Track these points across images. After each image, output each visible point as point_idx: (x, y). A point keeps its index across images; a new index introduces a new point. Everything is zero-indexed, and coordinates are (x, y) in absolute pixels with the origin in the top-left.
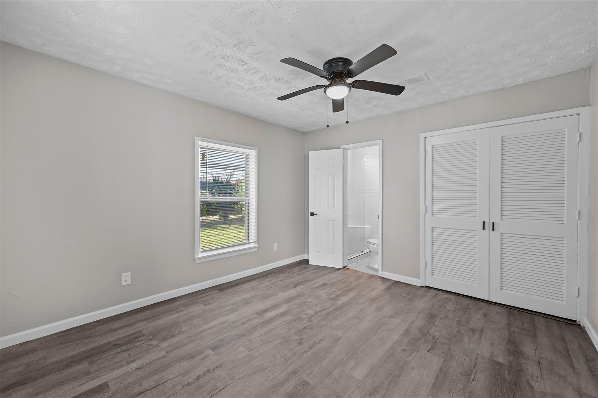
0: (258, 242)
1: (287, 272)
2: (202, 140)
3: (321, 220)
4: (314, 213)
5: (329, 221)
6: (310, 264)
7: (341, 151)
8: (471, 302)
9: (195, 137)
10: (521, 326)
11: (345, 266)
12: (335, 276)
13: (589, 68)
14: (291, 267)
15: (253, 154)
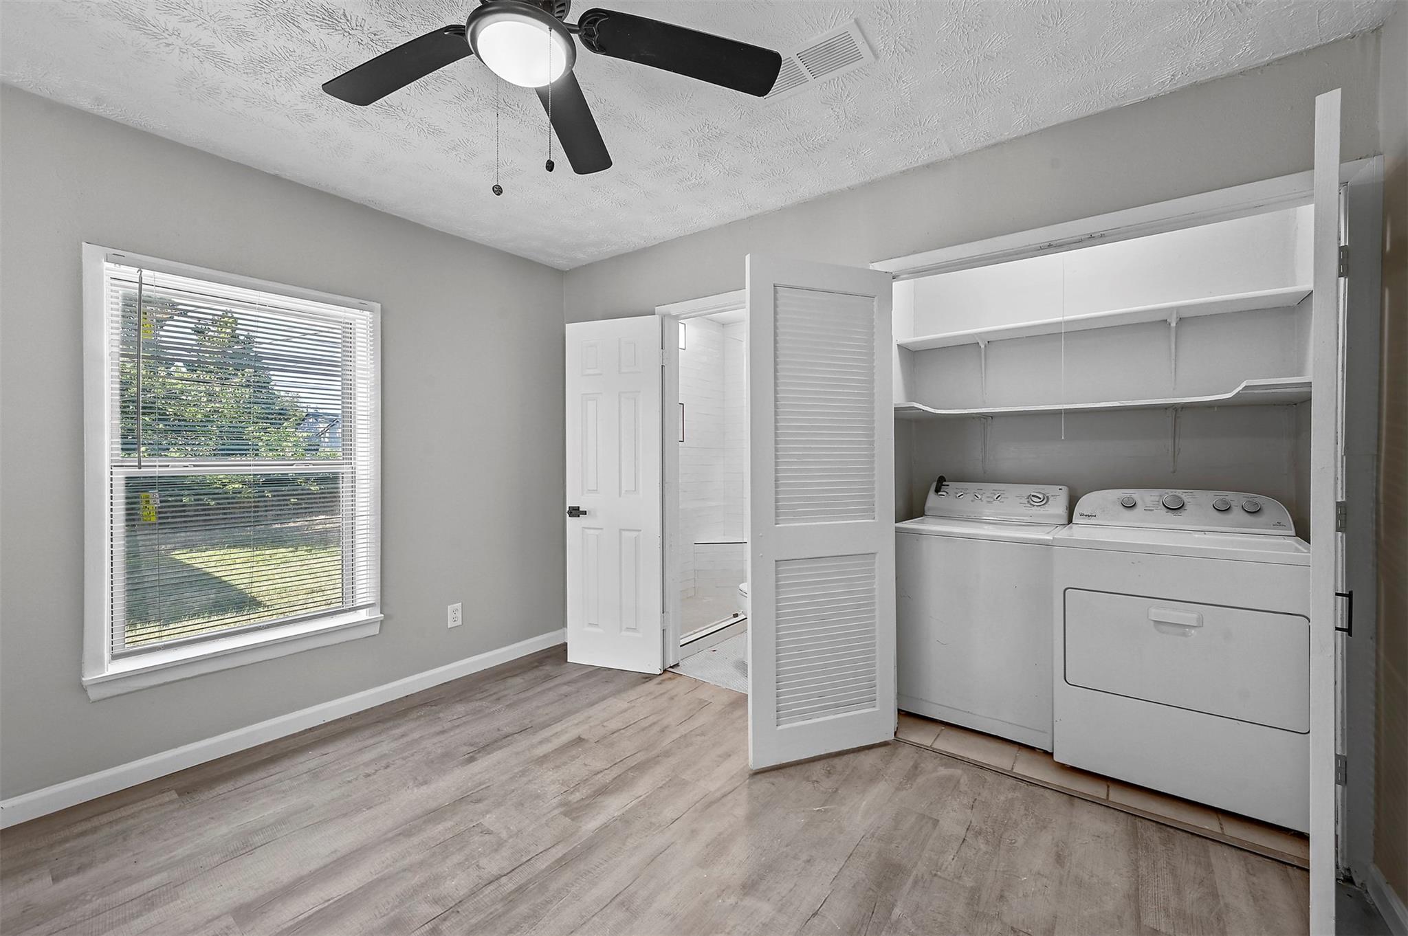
0: (383, 604)
1: (479, 696)
2: (117, 260)
3: (601, 529)
4: (581, 510)
5: (623, 532)
6: (568, 661)
7: (655, 320)
8: (1018, 794)
9: (84, 244)
10: (1173, 903)
11: (671, 667)
12: (626, 705)
13: (1377, 31)
14: (503, 676)
15: (363, 322)
